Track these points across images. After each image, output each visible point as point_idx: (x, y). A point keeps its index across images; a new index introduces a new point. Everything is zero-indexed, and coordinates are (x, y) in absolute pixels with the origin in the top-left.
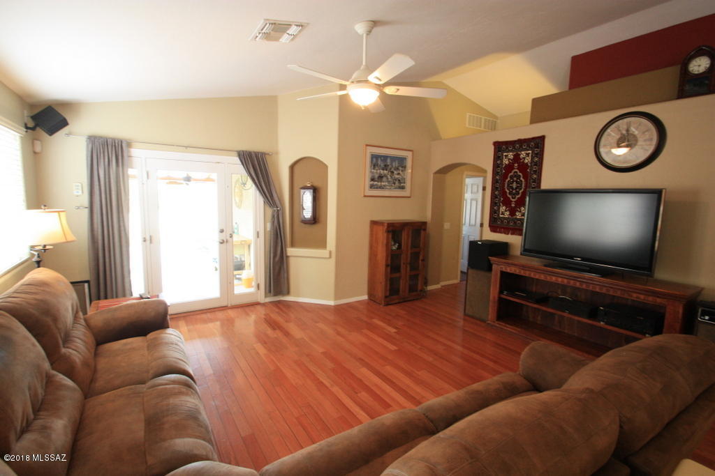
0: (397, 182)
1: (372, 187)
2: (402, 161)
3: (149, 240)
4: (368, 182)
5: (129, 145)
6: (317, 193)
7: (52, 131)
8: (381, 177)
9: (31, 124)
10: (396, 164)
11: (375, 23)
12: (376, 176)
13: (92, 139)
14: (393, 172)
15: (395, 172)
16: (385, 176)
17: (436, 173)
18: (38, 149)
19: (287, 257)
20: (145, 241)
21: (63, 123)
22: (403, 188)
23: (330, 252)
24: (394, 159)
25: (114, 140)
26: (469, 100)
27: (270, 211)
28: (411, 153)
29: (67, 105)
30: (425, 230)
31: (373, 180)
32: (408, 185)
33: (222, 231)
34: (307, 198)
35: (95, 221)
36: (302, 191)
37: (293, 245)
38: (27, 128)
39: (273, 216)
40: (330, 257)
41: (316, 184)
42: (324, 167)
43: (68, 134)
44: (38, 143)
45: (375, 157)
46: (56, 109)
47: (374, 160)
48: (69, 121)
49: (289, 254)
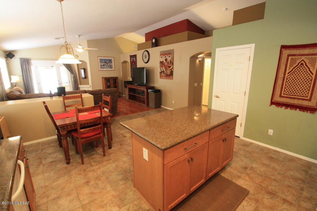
0: (109, 67)
1: (101, 68)
2: (110, 61)
3: (39, 84)
4: (100, 67)
5: (30, 60)
6: (85, 70)
7: (11, 58)
8: (104, 65)
9: (6, 57)
10: (108, 61)
11: (79, 36)
12: (102, 65)
13: (21, 59)
14: (107, 64)
15: (108, 64)
16: (105, 65)
17: (122, 63)
18: (8, 62)
19: (79, 88)
20: (38, 84)
21: (14, 56)
22: (112, 68)
23: (90, 86)
24: (107, 60)
25: (26, 59)
26: (132, 41)
27: (72, 75)
28: (113, 58)
29: (13, 51)
30: (117, 79)
31: (101, 66)
32: (113, 67)
33: (59, 81)
34: (82, 71)
35: (24, 79)
36: (81, 70)
37: (81, 84)
38: (6, 58)
39: (73, 77)
40: (90, 87)
41: (85, 68)
42: (86, 63)
43: (15, 58)
44: (8, 61)
45: (100, 60)
46: (12, 53)
47: (101, 61)
48: (15, 55)
49: (79, 87)
